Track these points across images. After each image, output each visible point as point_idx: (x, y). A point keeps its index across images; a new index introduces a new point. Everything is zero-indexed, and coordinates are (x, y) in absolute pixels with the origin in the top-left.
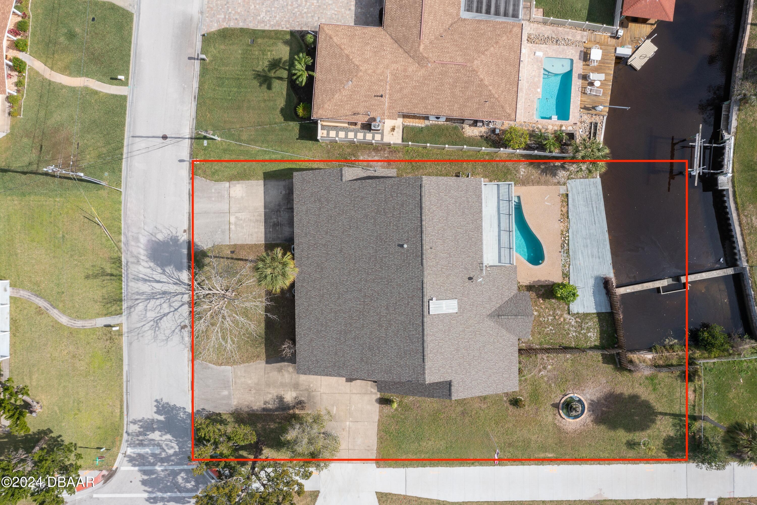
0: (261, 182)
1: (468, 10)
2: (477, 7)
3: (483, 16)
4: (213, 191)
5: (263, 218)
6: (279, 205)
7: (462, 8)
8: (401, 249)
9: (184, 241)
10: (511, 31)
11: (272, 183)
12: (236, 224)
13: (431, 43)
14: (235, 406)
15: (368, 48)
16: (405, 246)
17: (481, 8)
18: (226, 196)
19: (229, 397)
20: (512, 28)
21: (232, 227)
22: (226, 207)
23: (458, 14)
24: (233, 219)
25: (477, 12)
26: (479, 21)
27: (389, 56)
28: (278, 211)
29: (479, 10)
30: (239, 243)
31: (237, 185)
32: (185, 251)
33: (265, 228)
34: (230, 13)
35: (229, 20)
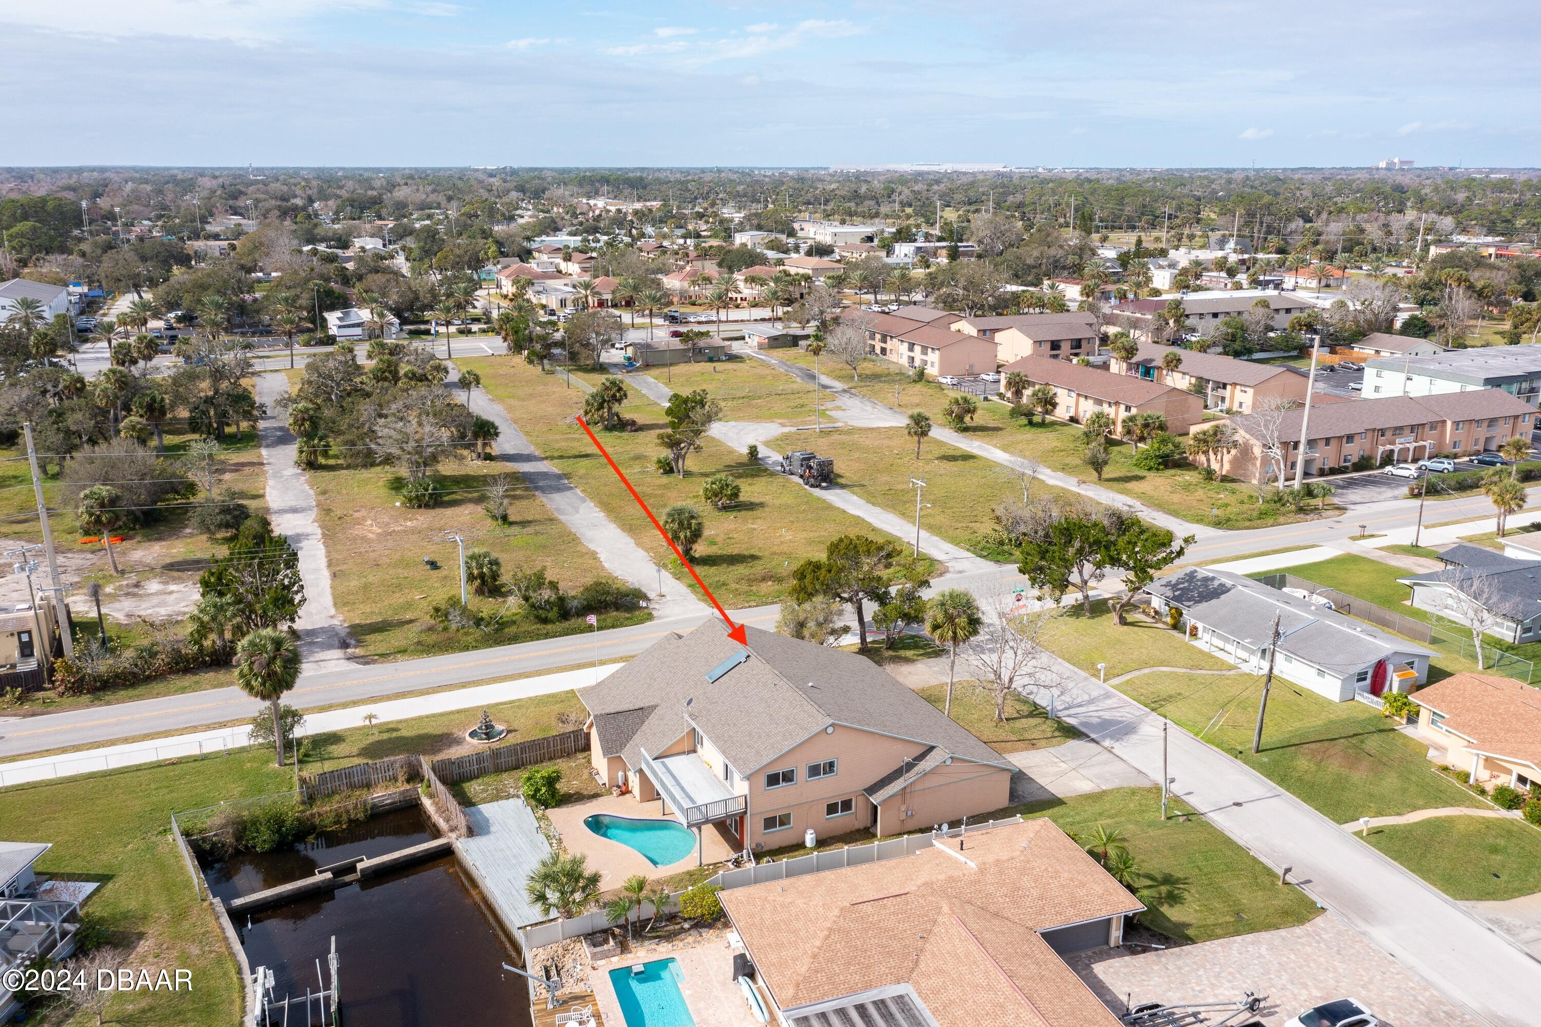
1: (901, 997)
2: (886, 1007)
3: (867, 997)
7: (915, 996)
10: (798, 985)
13: (935, 922)
15: (1035, 893)
17: (878, 1009)
20: (797, 994)
23: (917, 984)
25: (883, 1002)
26: (868, 986)
27: (991, 889)
29: (881, 1005)
34: (1318, 942)
35: (1308, 935)
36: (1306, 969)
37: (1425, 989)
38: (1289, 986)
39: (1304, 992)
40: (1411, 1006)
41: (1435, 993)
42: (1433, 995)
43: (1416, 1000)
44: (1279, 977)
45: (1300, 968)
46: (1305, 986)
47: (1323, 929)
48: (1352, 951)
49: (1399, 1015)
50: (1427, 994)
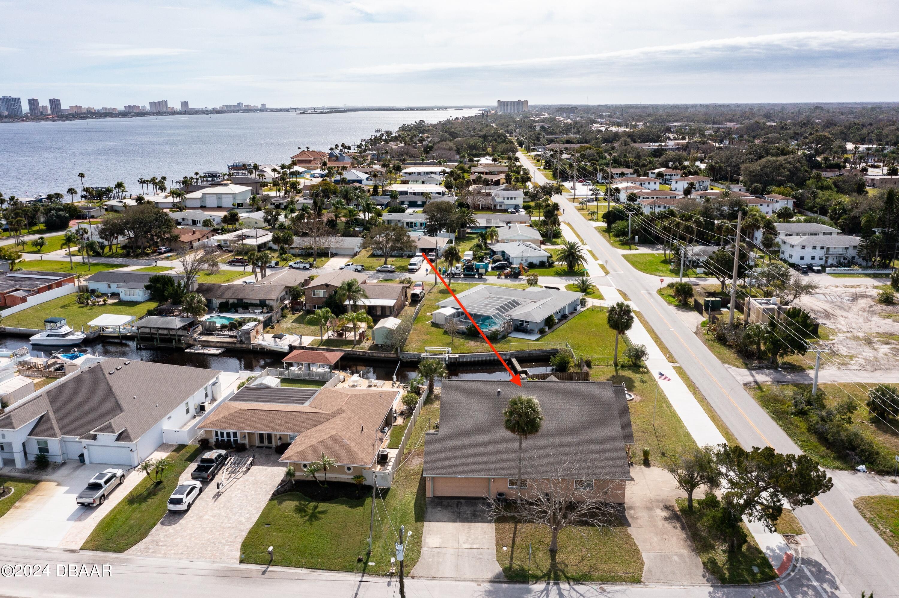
0: (426, 524)
4: (430, 560)
5: (466, 524)
6: (453, 512)
8: (501, 395)
9: (491, 586)
11: (428, 515)
12: (472, 544)
14: (689, 551)
16: (499, 390)
18: (438, 550)
19: (680, 556)
21: (475, 546)
22: (451, 551)
24: (467, 546)
28: (459, 513)
30: (495, 542)
31: (427, 540)
32: (505, 586)
33: (478, 522)
34: (227, 541)
35: (234, 542)
36: (220, 524)
37: (165, 554)
38: (218, 512)
39: (211, 514)
40: (166, 541)
41: (160, 555)
42: (160, 553)
43: (165, 545)
44: (225, 512)
45: (222, 523)
46: (213, 516)
47: (232, 551)
48: (209, 549)
49: (168, 533)
50: (163, 552)
